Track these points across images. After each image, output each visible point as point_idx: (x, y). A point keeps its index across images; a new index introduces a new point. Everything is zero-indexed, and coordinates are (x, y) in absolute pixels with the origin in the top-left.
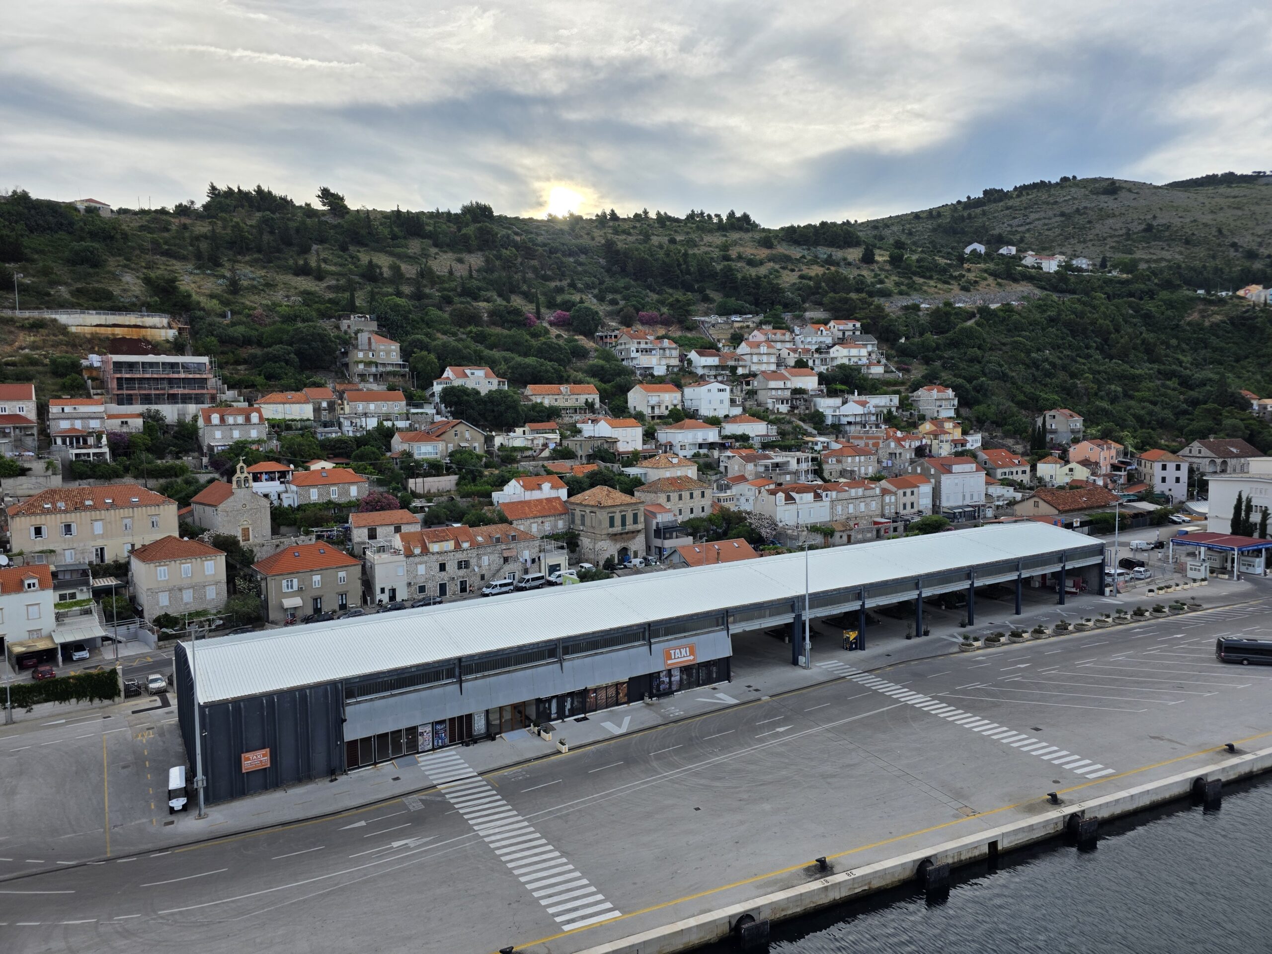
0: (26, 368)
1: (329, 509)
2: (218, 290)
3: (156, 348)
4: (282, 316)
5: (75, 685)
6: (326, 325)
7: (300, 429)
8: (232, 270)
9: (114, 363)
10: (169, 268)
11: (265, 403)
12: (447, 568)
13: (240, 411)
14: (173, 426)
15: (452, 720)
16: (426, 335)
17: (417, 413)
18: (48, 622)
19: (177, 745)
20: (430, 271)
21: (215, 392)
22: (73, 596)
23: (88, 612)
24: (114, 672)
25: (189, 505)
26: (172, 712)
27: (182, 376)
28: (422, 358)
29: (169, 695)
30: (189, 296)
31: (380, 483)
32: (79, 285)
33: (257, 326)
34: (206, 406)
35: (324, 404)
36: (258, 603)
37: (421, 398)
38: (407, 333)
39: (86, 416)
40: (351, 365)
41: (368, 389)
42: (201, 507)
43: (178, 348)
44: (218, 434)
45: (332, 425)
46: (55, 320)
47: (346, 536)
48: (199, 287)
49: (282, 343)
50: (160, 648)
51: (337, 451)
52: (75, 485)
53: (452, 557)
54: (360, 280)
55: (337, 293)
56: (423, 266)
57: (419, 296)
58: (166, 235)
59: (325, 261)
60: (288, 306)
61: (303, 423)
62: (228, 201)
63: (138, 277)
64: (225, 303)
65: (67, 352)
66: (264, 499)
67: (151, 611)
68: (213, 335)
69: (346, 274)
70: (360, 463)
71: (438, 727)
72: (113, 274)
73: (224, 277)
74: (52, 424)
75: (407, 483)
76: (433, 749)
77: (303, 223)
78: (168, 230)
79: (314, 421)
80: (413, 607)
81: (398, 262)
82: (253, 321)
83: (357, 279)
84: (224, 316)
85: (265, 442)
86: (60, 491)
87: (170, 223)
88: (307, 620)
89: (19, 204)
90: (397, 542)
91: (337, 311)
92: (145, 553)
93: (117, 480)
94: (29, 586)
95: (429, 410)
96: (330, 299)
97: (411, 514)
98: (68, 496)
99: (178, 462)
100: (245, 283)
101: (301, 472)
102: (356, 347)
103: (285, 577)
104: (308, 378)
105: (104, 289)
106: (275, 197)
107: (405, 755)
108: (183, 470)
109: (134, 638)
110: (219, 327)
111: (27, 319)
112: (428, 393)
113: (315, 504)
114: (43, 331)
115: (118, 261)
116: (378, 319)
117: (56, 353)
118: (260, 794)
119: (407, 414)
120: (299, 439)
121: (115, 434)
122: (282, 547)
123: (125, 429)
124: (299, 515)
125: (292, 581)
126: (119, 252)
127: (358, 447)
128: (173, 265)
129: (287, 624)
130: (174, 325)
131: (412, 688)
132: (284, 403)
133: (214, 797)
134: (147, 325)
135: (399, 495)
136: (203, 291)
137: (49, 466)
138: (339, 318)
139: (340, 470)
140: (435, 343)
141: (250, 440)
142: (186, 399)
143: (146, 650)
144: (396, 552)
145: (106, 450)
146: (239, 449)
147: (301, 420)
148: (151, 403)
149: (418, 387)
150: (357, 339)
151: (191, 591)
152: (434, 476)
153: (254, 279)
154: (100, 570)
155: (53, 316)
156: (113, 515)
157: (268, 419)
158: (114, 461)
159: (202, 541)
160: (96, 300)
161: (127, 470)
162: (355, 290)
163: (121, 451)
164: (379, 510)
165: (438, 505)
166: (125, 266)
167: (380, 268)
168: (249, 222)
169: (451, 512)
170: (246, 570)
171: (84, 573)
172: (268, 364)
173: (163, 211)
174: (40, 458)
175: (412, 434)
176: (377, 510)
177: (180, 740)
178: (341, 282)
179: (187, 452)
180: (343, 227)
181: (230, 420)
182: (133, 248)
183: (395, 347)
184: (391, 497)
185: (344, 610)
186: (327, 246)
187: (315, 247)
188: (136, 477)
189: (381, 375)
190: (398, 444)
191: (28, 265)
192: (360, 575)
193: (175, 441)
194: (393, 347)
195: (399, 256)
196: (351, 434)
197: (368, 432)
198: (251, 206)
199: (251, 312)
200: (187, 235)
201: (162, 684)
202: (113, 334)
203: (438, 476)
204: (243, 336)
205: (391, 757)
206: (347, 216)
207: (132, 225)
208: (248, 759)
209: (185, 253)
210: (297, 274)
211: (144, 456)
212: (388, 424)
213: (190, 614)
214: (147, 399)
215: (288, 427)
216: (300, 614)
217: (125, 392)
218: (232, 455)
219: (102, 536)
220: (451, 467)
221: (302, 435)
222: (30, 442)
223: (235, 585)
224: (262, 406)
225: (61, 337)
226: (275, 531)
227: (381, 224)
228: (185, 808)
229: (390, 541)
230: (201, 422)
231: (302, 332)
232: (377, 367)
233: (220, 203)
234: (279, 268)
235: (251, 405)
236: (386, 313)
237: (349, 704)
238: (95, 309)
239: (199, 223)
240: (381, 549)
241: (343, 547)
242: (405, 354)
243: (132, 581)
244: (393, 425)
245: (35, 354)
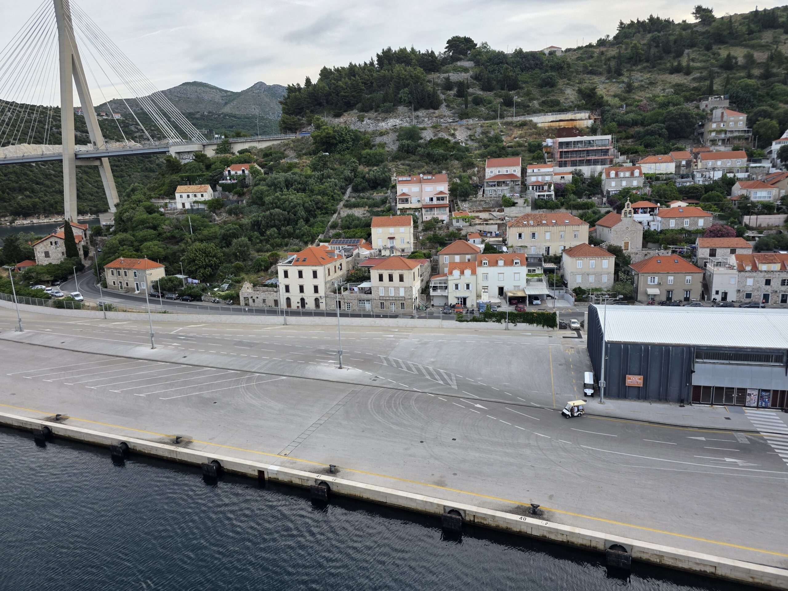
0: (517, 148)
1: (681, 234)
2: (619, 92)
3: (581, 133)
4: (660, 104)
5: (536, 317)
6: (689, 106)
7: (665, 180)
8: (629, 77)
9: (560, 143)
10: (591, 81)
11: (643, 163)
12: (772, 283)
13: (628, 169)
14: (588, 179)
15: (776, 392)
16: (770, 106)
17: (756, 167)
18: (523, 283)
19: (586, 360)
20: (780, 54)
21: (613, 157)
22: (534, 270)
23: (540, 280)
24: (555, 314)
25: (594, 226)
26: (583, 342)
27: (595, 148)
28: (765, 124)
29: (581, 332)
30: (602, 97)
31: (720, 217)
32: (543, 99)
33: (642, 112)
34: (607, 166)
35: (684, 163)
36: (632, 288)
37: (760, 155)
38: (753, 106)
39: (544, 174)
40: (705, 135)
41: (717, 151)
42: (602, 227)
43: (593, 131)
44: (613, 184)
45: (688, 177)
46: (531, 121)
47: (693, 253)
48: (608, 91)
49: (657, 122)
50: (575, 305)
51: (690, 195)
52: (537, 212)
53: (777, 276)
54: (719, 71)
55: (700, 82)
56: (773, 51)
57: (767, 76)
58: (591, 60)
59: (693, 60)
60: (664, 96)
61: (667, 176)
62: (630, 31)
63: (574, 90)
64: (623, 99)
65: (536, 138)
66: (639, 224)
67: (572, 285)
68: (614, 121)
69: (708, 68)
70: (707, 203)
71: (764, 393)
72: (561, 90)
73: (623, 82)
74: (528, 178)
75: (742, 218)
76: (757, 407)
77: (680, 35)
78: (592, 57)
79: (675, 174)
80: (740, 307)
81: (752, 52)
82: (640, 109)
83: (716, 69)
84: (622, 107)
85: (641, 188)
86: (531, 215)
87: (593, 52)
88: (662, 304)
89: (518, 56)
90: (733, 260)
91: (698, 95)
92: (571, 252)
93: (557, 210)
94: (516, 263)
95: (767, 164)
96: (694, 87)
97: (745, 241)
98: (534, 218)
99: (589, 200)
100: (636, 84)
101: (664, 208)
102: (710, 120)
103: (650, 275)
104: (673, 145)
105: (556, 100)
106: (662, 20)
107: (734, 405)
108: (592, 205)
109: (562, 298)
110: (618, 115)
111: (518, 121)
112: (766, 151)
113: (672, 230)
114: (525, 127)
115: (564, 81)
116: (730, 98)
117: (531, 140)
118: (635, 400)
119: (747, 168)
120: (665, 187)
121: (557, 184)
122: (649, 256)
123: (563, 181)
124: (661, 236)
125: (654, 278)
126: (565, 76)
127: (706, 192)
128: (594, 79)
129: (649, 304)
130: (592, 117)
131: (746, 363)
132: (656, 163)
133: (608, 395)
134: (577, 118)
135: (736, 227)
136: (610, 93)
137: (526, 201)
138: (700, 100)
139: (692, 208)
140: (778, 111)
141: (632, 187)
142: (596, 162)
143: (568, 305)
144: (731, 267)
145: (553, 193)
146: (625, 193)
147: (667, 174)
148: (576, 166)
149: (758, 147)
150: (712, 114)
151: (594, 276)
152: (766, 214)
153: (642, 81)
154: (548, 259)
155: (531, 119)
156: (555, 229)
157: (644, 174)
158: (556, 199)
159: (601, 247)
160: (551, 107)
161: (562, 204)
162: (714, 78)
163: (560, 194)
164: (719, 237)
165: (768, 236)
166: (568, 84)
167: (736, 58)
168: (642, 42)
169: (779, 242)
170: (626, 267)
171: (540, 260)
172: (647, 137)
173: (590, 46)
174: (521, 197)
175: (751, 182)
176: (718, 237)
177: (588, 358)
178: (704, 74)
179: (594, 194)
180: (709, 32)
181: (622, 175)
182: (572, 72)
183: (743, 117)
184: (730, 228)
185: (687, 301)
186: (695, 49)
187: (686, 51)
188: (567, 209)
189: (728, 140)
190: (737, 190)
191: (520, 91)
192: (701, 280)
193: (589, 188)
194: (741, 118)
195: (753, 47)
196: (701, 183)
197: (715, 181)
198: (644, 31)
199: (639, 103)
200: (603, 58)
201: (578, 325)
202: (559, 126)
203: (770, 214)
204: (633, 120)
205: (724, 403)
206: (713, 24)
207: (572, 58)
208: (630, 379)
209: (601, 70)
210: (671, 73)
211: (572, 196)
212: (730, 175)
213: (592, 289)
214: (574, 164)
215: (657, 179)
216: (657, 299)
217: (563, 160)
218: (621, 196)
219: (549, 241)
220: (781, 208)
221: (667, 184)
222: (518, 188)
223: (618, 276)
224: (642, 165)
225: (534, 130)
226: (644, 246)
227: (740, 24)
228: (592, 395)
229: (726, 259)
230: (604, 176)
231: (673, 113)
232: (726, 134)
233: (625, 32)
234: (660, 70)
235: (634, 165)
236: (738, 92)
237: (697, 362)
238: (551, 112)
239: (611, 49)
240: (719, 264)
241: (690, 260)
242: (750, 122)
243: (563, 267)
244: (735, 176)
245: (521, 141)
